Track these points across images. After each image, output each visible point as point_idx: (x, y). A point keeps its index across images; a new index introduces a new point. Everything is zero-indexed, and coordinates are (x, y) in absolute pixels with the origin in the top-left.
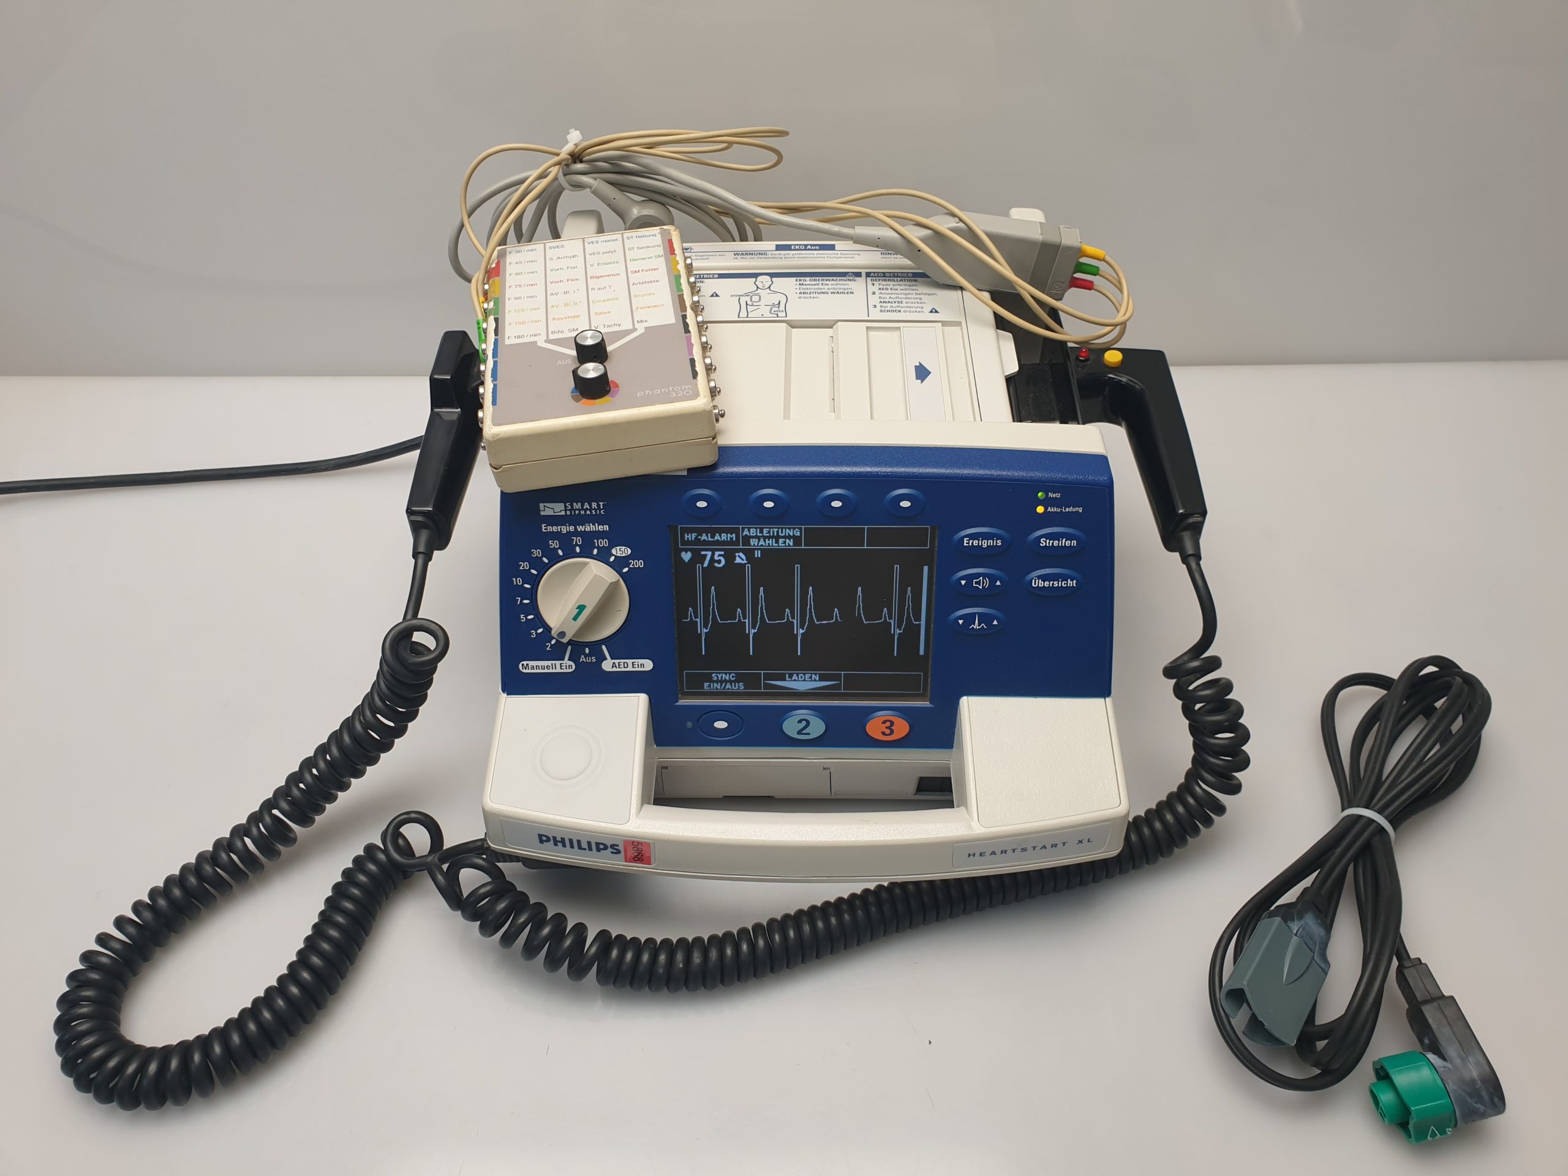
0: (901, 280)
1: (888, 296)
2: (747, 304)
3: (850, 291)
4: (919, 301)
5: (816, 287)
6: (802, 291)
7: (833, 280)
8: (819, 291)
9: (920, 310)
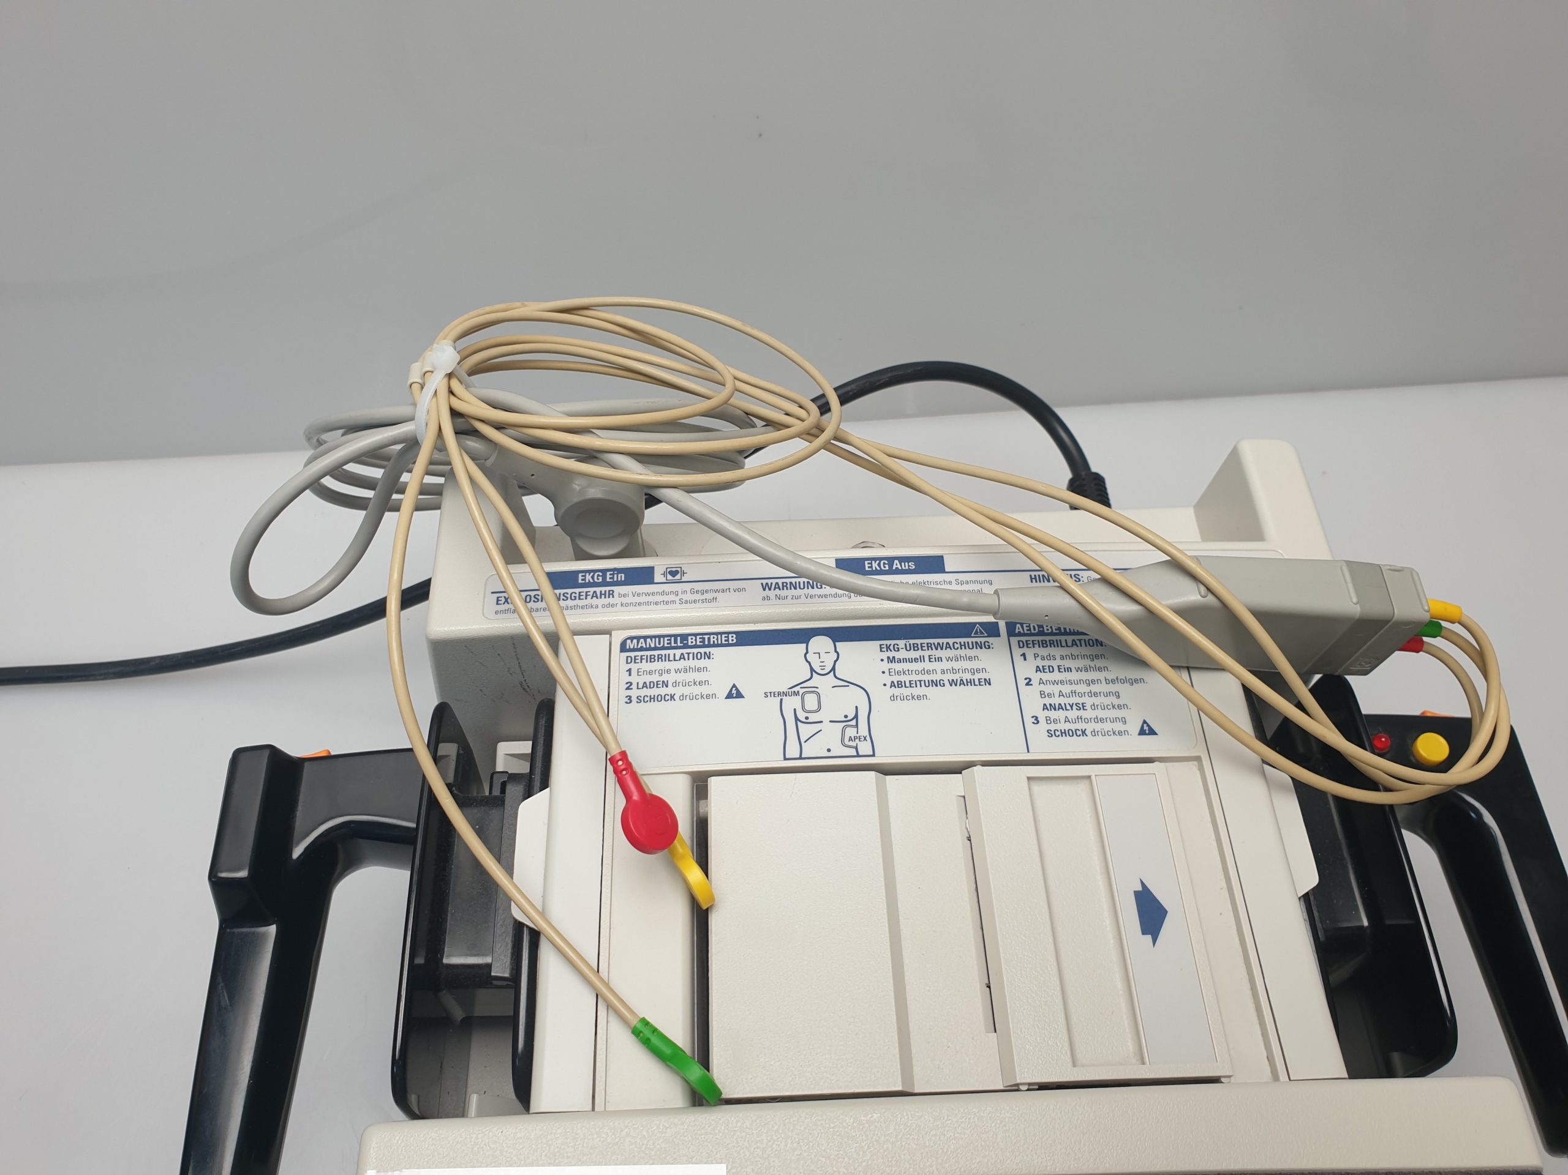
0: (1074, 643)
1: (1056, 689)
2: (797, 719)
3: (983, 676)
4: (1113, 699)
5: (919, 666)
6: (896, 679)
7: (948, 646)
8: (927, 677)
9: (1118, 726)
